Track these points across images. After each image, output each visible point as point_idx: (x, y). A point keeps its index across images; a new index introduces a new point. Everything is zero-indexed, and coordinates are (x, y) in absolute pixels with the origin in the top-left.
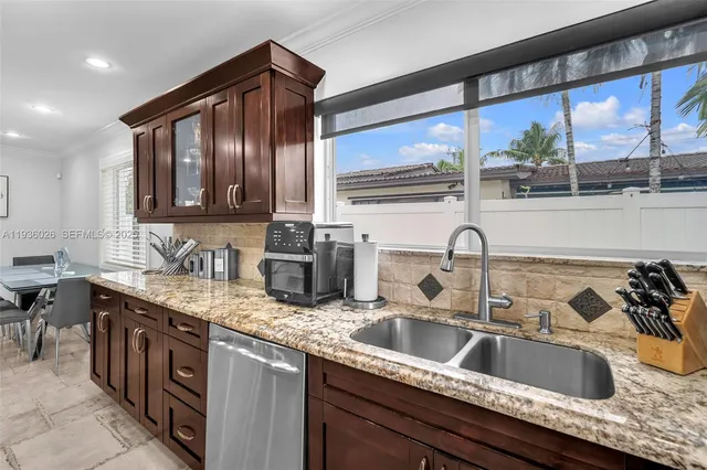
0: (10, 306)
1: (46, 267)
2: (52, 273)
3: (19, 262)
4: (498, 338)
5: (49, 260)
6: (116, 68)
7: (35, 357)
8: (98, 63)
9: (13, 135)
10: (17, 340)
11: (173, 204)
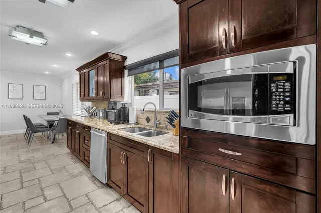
0: (46, 127)
1: (56, 116)
2: (57, 117)
3: (49, 114)
4: (153, 131)
5: (57, 114)
6: (74, 56)
7: (53, 143)
8: (69, 55)
9: (47, 73)
10: (48, 138)
11: (89, 96)
